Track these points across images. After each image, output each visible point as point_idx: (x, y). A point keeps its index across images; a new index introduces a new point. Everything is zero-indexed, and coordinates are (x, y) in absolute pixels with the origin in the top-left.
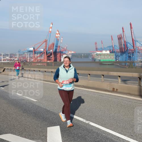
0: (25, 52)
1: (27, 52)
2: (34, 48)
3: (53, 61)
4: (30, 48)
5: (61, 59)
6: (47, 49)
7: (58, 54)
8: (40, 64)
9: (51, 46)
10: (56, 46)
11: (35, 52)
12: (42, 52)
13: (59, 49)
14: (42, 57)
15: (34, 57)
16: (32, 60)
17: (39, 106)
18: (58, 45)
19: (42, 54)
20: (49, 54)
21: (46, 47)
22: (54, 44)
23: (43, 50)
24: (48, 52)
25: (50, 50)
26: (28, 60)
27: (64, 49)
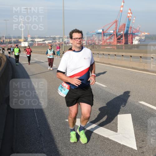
0: (94, 34)
1: (95, 35)
2: (103, 30)
3: (124, 44)
4: (99, 29)
5: (132, 41)
6: (117, 31)
7: (129, 36)
8: (109, 47)
9: (122, 28)
10: (127, 27)
11: (104, 34)
13: (131, 31)
14: (111, 40)
15: (103, 40)
16: (101, 43)
17: (108, 92)
18: (130, 26)
19: (111, 36)
20: (120, 36)
21: (116, 28)
22: (125, 25)
23: (112, 32)
24: (118, 33)
25: (121, 32)
26: (96, 42)
27: (137, 30)
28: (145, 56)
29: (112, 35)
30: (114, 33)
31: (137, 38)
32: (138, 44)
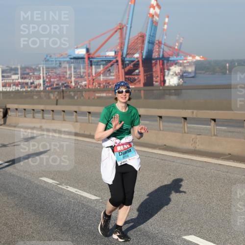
0: (65, 61)
1: (68, 62)
2: (88, 50)
3: (142, 85)
4: (77, 48)
5: (164, 76)
6: (125, 52)
7: (156, 64)
8: (104, 95)
9: (137, 43)
10: (149, 42)
11: (91, 61)
12: (110, 61)
13: (159, 52)
14: (110, 75)
15: (90, 75)
16: (84, 83)
18: (157, 39)
19: (109, 64)
20: (131, 66)
21: (122, 44)
22: (143, 36)
23: (112, 54)
24: (128, 59)
25: (134, 54)
26: (71, 82)
27: (175, 48)
28: (194, 115)
29: (112, 63)
30: (116, 58)
31: (175, 69)
32: (179, 85)
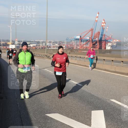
0: (72, 40)
1: (74, 40)
2: (80, 37)
3: (98, 49)
4: (77, 36)
5: (106, 46)
6: (93, 38)
7: (103, 42)
8: (85, 52)
9: (97, 35)
10: (101, 35)
11: (81, 40)
12: (88, 40)
13: (104, 38)
14: (87, 45)
15: (81, 45)
16: (79, 47)
17: (84, 91)
18: (104, 34)
19: (87, 42)
20: (95, 42)
21: (92, 35)
22: (99, 33)
23: (89, 38)
24: (94, 40)
25: (96, 38)
26: (75, 47)
27: (110, 37)
28: (116, 60)
31: (109, 44)
32: (110, 49)
